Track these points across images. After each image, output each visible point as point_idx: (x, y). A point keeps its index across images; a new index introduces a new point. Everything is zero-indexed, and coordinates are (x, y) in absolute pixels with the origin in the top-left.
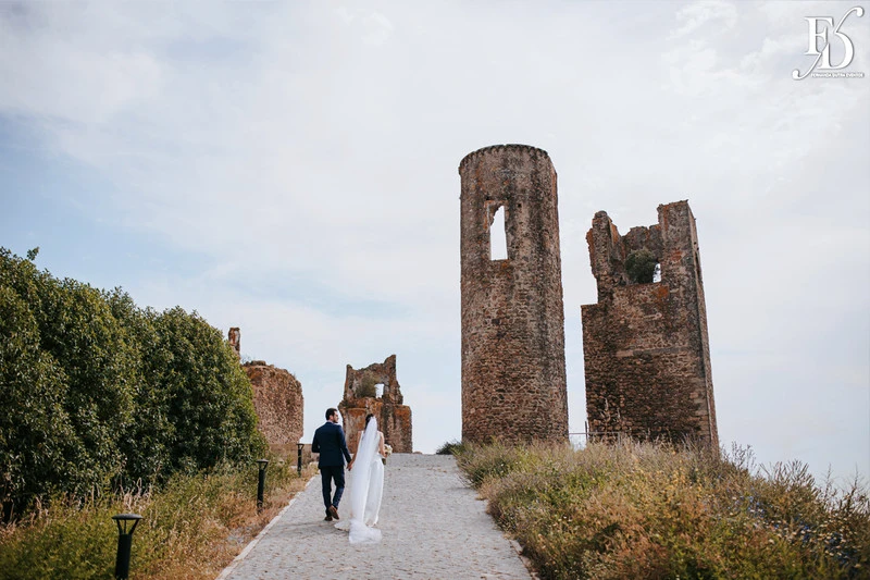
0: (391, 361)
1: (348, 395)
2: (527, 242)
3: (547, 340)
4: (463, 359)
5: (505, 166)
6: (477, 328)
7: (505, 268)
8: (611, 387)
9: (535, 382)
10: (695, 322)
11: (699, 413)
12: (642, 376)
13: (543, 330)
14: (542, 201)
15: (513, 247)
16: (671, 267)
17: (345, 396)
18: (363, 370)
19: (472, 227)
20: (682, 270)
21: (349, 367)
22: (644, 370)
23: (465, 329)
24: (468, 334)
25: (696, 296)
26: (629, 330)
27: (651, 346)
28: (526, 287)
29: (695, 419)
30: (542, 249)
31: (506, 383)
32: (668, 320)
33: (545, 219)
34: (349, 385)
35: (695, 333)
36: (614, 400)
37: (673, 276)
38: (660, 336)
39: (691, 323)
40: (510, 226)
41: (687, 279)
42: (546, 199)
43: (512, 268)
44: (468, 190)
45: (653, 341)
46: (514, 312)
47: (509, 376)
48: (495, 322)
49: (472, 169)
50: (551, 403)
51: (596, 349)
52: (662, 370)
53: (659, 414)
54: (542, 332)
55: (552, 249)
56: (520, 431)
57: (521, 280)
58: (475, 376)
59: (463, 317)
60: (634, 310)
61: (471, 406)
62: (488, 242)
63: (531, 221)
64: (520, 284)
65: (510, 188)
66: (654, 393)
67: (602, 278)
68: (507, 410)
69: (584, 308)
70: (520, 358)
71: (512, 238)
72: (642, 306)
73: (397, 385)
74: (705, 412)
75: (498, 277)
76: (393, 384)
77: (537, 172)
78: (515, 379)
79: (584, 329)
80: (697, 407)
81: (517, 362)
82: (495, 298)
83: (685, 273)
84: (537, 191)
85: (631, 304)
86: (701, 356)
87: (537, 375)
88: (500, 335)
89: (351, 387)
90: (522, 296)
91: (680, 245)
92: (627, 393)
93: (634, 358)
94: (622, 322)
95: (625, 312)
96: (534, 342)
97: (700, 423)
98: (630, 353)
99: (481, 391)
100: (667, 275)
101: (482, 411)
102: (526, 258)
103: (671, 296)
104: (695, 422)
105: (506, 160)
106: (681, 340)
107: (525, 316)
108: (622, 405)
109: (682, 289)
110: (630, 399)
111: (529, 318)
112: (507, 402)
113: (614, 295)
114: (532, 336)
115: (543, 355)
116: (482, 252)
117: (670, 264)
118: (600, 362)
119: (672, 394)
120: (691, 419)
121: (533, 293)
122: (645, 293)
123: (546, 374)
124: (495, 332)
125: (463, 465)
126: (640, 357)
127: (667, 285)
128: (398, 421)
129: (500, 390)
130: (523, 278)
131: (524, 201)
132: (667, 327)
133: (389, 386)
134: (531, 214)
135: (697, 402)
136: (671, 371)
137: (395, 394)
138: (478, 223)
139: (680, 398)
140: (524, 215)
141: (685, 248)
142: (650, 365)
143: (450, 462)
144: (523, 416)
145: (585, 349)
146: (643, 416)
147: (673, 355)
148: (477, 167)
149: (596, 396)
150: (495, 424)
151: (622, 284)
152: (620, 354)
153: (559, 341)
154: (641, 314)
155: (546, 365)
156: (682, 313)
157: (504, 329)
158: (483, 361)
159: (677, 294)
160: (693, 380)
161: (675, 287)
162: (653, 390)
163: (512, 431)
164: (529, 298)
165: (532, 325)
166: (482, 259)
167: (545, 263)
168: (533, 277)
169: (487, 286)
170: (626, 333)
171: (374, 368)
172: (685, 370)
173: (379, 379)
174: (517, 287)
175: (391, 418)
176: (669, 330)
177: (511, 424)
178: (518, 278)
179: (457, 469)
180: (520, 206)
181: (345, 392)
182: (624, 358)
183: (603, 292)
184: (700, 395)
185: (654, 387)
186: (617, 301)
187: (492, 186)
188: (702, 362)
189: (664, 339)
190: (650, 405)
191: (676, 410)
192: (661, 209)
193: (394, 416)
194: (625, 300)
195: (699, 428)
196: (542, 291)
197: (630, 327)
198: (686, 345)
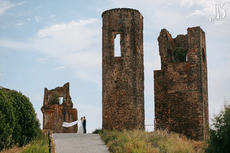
0: (67, 86)
1: (46, 103)
2: (129, 50)
3: (136, 89)
4: (103, 96)
5: (121, 17)
6: (109, 84)
7: (120, 60)
8: (165, 105)
9: (131, 106)
10: (200, 79)
11: (199, 117)
12: (178, 101)
13: (134, 85)
14: (135, 32)
15: (123, 51)
16: (191, 56)
17: (44, 103)
18: (53, 90)
19: (107, 42)
20: (196, 57)
21: (46, 89)
22: (178, 98)
23: (104, 84)
24: (105, 86)
25: (201, 68)
26: (173, 82)
27: (181, 89)
28: (128, 68)
29: (198, 119)
30: (135, 52)
31: (119, 106)
32: (189, 78)
33: (136, 39)
34: (46, 98)
35: (200, 84)
36: (166, 111)
37: (192, 59)
38: (186, 84)
39: (198, 80)
40: (122, 43)
41: (197, 61)
42: (137, 31)
43: (123, 60)
44: (105, 26)
45: (182, 86)
46: (123, 78)
47: (120, 103)
48: (116, 82)
49: (107, 17)
50: (137, 114)
51: (160, 89)
52: (186, 99)
53: (184, 117)
54: (134, 86)
55: (139, 52)
56: (124, 125)
57: (126, 65)
58: (107, 103)
59: (103, 79)
60: (175, 73)
61: (106, 115)
62: (113, 49)
63: (131, 41)
64: (126, 67)
65: (123, 27)
66: (182, 108)
67: (163, 59)
68: (120, 117)
69: (155, 72)
70: (125, 96)
71: (123, 48)
72: (179, 72)
73: (70, 98)
74: (202, 116)
75: (117, 64)
76: (68, 98)
77: (134, 20)
78: (123, 105)
79: (154, 81)
80: (199, 114)
81: (124, 98)
82: (116, 72)
83: (197, 58)
84: (134, 28)
85: (174, 70)
86: (202, 93)
87: (132, 103)
88: (117, 87)
89: (47, 99)
90: (127, 72)
91: (195, 46)
92: (171, 108)
93: (175, 94)
94: (170, 78)
95: (171, 74)
96: (131, 90)
97: (200, 121)
98: (173, 91)
99: (110, 109)
100: (189, 59)
101: (110, 117)
102: (128, 56)
103: (191, 68)
104: (198, 120)
105: (121, 15)
106: (194, 87)
107: (127, 80)
108: (169, 113)
109: (195, 65)
110: (172, 111)
111: (129, 80)
112: (120, 114)
113: (168, 67)
114: (130, 88)
115: (134, 95)
116: (111, 53)
117: (191, 54)
118: (161, 95)
119: (189, 109)
120: (196, 119)
121: (131, 70)
122: (181, 66)
123: (135, 102)
124: (116, 86)
125: (102, 138)
126: (177, 93)
127: (190, 63)
128: (71, 116)
129: (117, 109)
130: (127, 64)
131: (128, 32)
132: (189, 81)
133: (66, 98)
134: (131, 37)
135: (199, 112)
136: (189, 99)
137: (69, 103)
138: (110, 41)
139: (192, 111)
140: (128, 38)
141: (197, 48)
142: (181, 97)
143: (98, 136)
144: (126, 119)
145: (154, 89)
146: (177, 118)
147: (190, 92)
148: (109, 17)
149: (159, 109)
150: (115, 122)
151: (172, 62)
152: (169, 92)
153: (141, 89)
154: (178, 75)
155: (136, 99)
156: (195, 75)
157: (119, 85)
158: (111, 97)
159: (193, 67)
160: (198, 103)
161: (193, 64)
162: (182, 107)
163: (121, 125)
164: (129, 72)
165: (130, 83)
166: (111, 56)
167: (136, 58)
168: (131, 64)
169: (112, 67)
170: (172, 83)
171: (58, 89)
172: (195, 99)
173: (61, 95)
174: (124, 68)
175: (67, 115)
176: (189, 82)
177: (121, 122)
178: (125, 64)
179: (100, 139)
180: (126, 34)
181: (44, 101)
182: (171, 93)
183: (163, 65)
184: (200, 109)
185: (182, 106)
186: (169, 69)
187: (115, 25)
188: (202, 96)
189: (187, 86)
190: (180, 113)
191: (190, 115)
192: (189, 30)
193: (68, 113)
194: (172, 69)
195: (199, 123)
196: (134, 69)
197: (174, 80)
198: (196, 89)
